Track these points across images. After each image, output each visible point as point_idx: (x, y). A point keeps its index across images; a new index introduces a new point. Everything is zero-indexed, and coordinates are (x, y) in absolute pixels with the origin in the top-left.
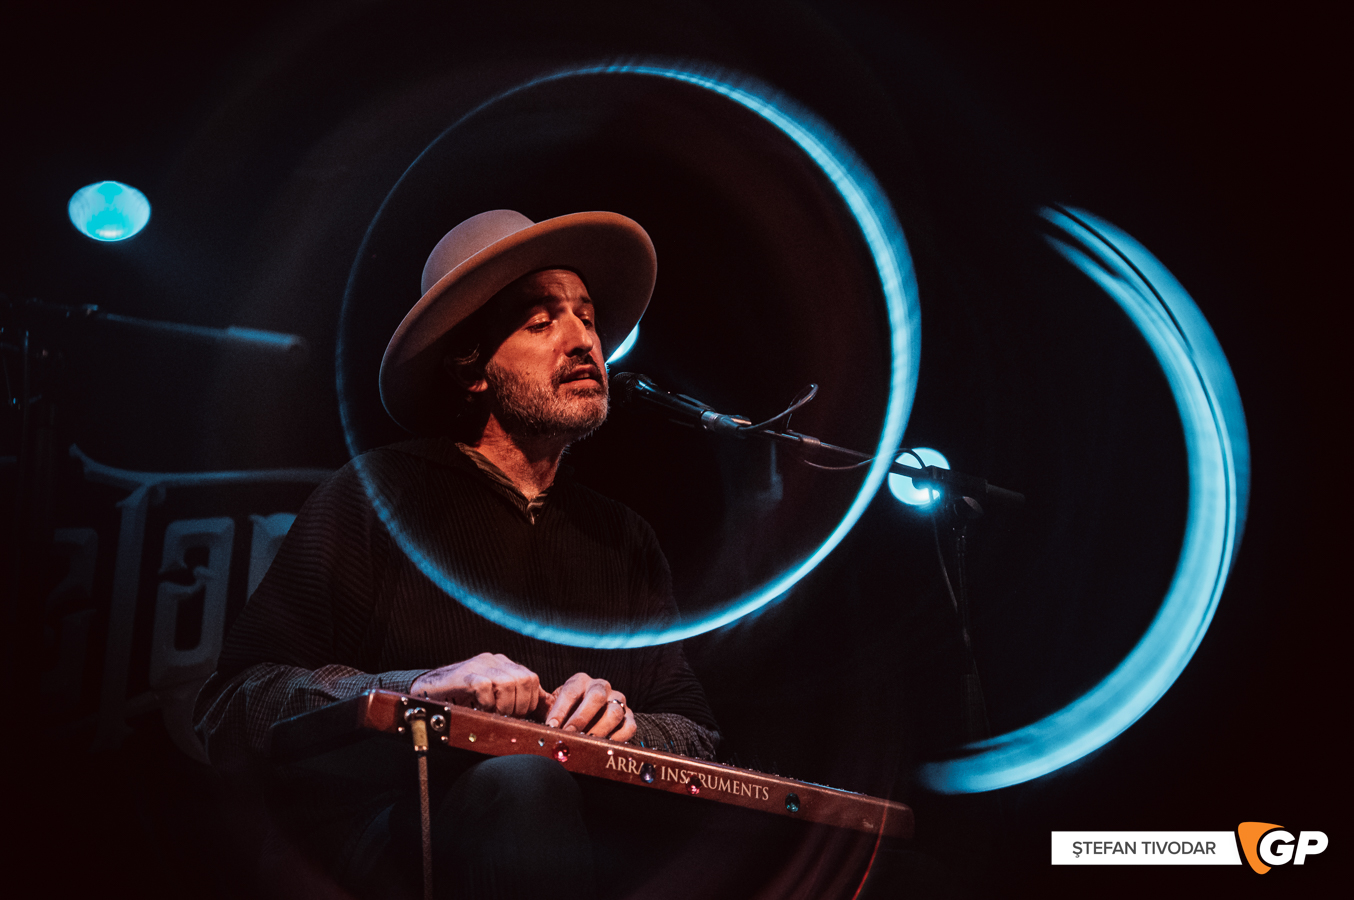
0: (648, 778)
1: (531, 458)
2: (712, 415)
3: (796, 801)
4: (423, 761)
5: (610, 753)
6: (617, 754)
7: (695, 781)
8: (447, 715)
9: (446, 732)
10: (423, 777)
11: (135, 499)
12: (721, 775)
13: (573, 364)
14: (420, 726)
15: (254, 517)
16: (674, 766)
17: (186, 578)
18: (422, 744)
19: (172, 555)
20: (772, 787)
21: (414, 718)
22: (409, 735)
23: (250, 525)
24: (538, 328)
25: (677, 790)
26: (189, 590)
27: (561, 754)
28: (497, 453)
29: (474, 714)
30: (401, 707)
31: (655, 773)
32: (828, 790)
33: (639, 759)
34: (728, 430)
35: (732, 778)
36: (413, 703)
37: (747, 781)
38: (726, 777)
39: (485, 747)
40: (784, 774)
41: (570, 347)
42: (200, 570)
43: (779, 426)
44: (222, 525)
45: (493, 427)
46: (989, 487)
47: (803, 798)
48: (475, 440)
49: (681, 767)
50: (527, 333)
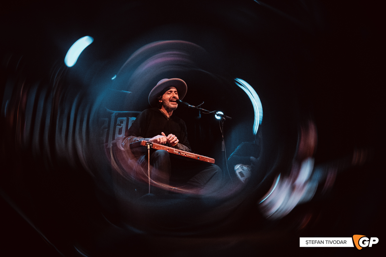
0: (179, 154)
1: (168, 112)
2: (190, 105)
3: (199, 158)
4: (149, 150)
5: (174, 150)
6: (175, 150)
7: (186, 154)
8: (152, 144)
9: (152, 146)
10: (149, 152)
11: (114, 115)
12: (189, 154)
13: (173, 99)
14: (149, 146)
15: (129, 117)
16: (183, 152)
17: (120, 125)
18: (149, 148)
19: (118, 122)
20: (196, 156)
21: (148, 144)
22: (147, 147)
23: (129, 118)
24: (169, 94)
25: (183, 155)
26: (120, 127)
27: (168, 150)
28: (163, 110)
29: (156, 144)
30: (146, 143)
31: (180, 153)
32: (203, 156)
33: (178, 151)
34: (192, 107)
35: (191, 154)
36: (148, 142)
37: (193, 155)
38: (190, 154)
39: (157, 149)
40: (198, 154)
41: (173, 96)
42: (122, 124)
43: (199, 107)
44: (125, 118)
45: (163, 107)
46: (227, 116)
47: (200, 157)
48: (161, 108)
49: (184, 152)
50: (167, 95)
